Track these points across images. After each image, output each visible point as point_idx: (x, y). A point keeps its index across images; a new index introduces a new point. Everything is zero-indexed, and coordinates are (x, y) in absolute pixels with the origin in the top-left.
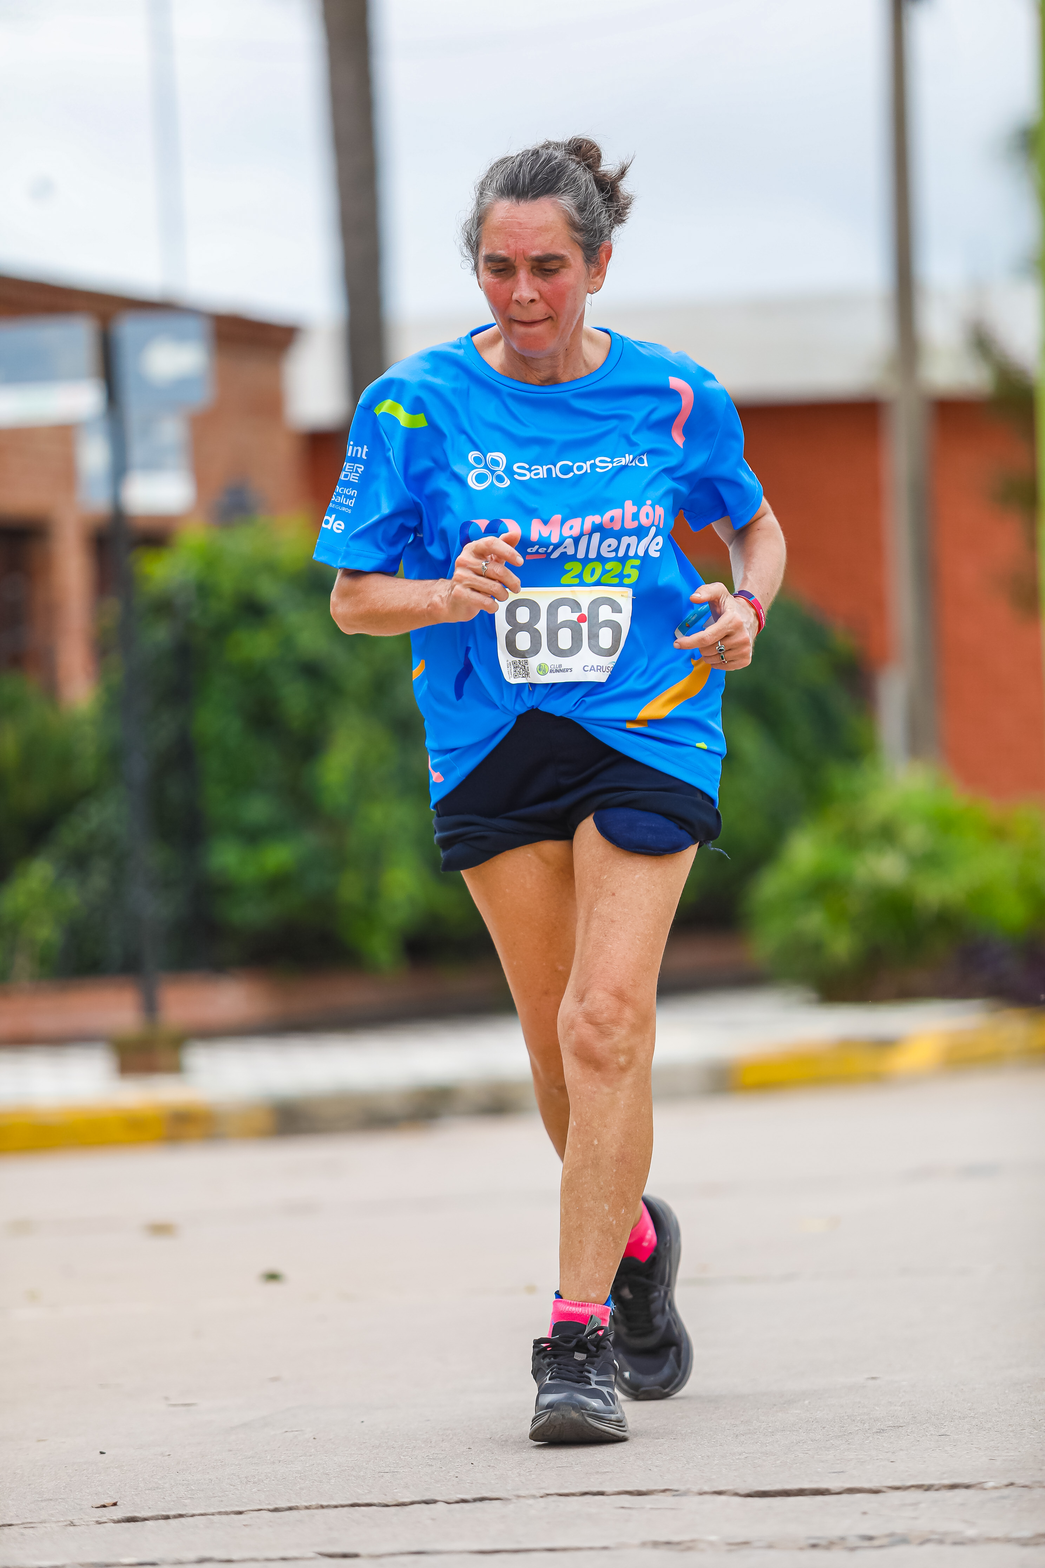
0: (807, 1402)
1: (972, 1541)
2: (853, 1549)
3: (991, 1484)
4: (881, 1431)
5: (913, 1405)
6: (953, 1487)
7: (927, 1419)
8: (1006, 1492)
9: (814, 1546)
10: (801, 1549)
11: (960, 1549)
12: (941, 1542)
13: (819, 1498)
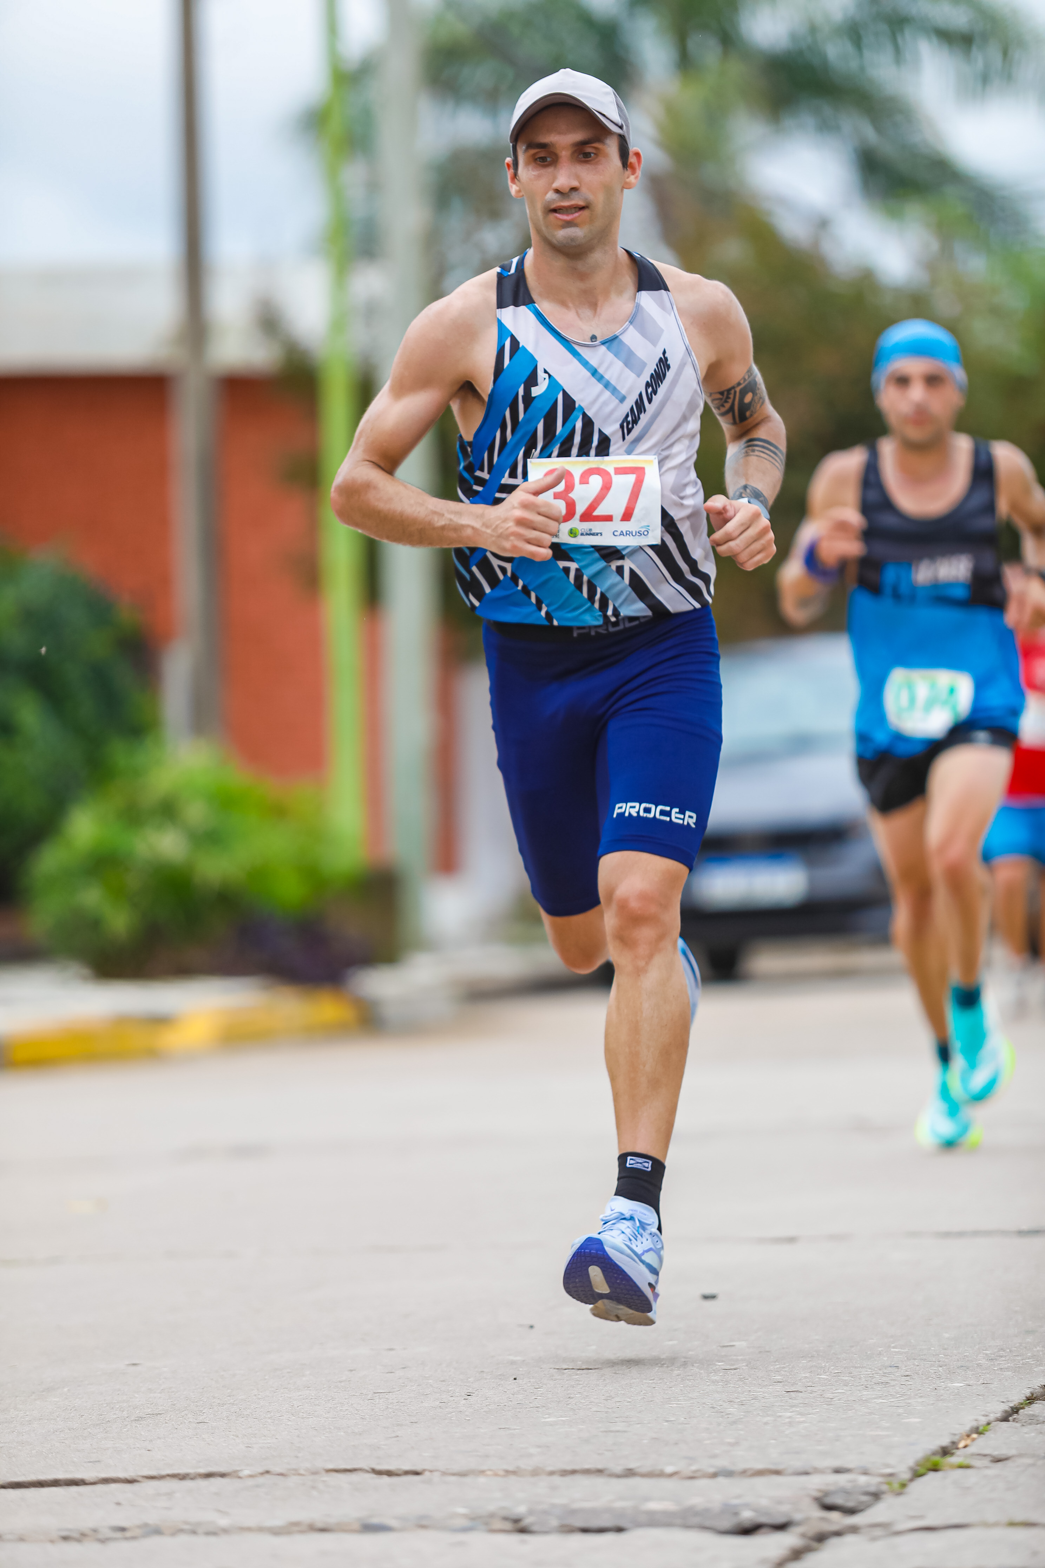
0: (66, 1390)
1: (225, 1531)
2: (103, 1541)
3: (246, 1472)
4: (139, 1419)
5: (173, 1392)
6: (209, 1475)
7: (186, 1406)
8: (261, 1480)
9: (65, 1538)
10: (52, 1541)
11: (212, 1539)
12: (194, 1532)
13: (74, 1489)
